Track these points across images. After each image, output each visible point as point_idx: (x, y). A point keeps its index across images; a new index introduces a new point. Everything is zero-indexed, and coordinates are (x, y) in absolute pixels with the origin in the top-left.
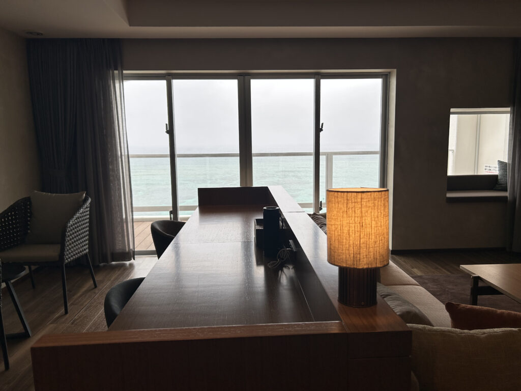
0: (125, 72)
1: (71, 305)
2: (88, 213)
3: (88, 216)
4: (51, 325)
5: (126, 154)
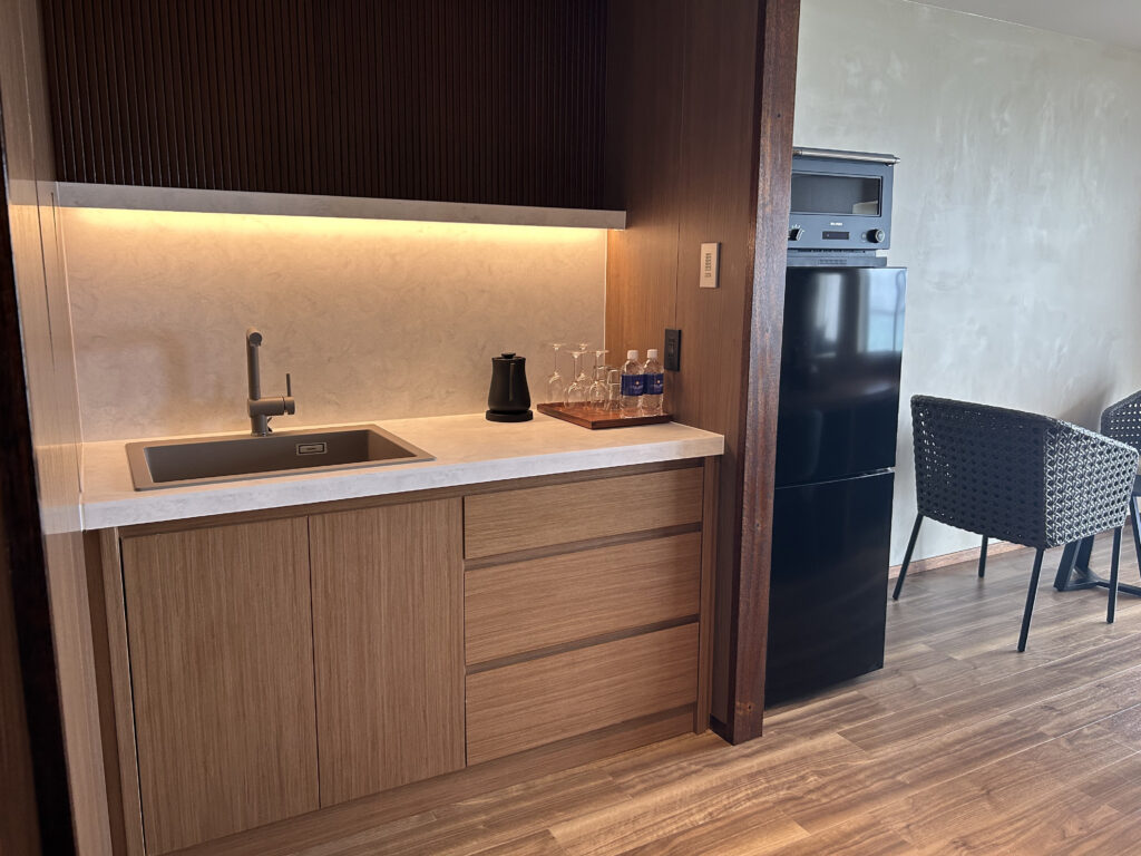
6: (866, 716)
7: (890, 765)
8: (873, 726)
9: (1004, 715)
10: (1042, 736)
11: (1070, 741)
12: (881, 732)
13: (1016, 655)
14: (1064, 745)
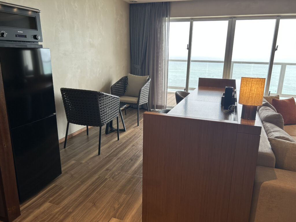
0: (170, 18)
1: (140, 123)
2: (149, 85)
3: (149, 87)
4: (133, 129)
5: (167, 59)
6: (58, 192)
7: (66, 207)
8: (60, 195)
9: (96, 176)
10: (106, 179)
11: (113, 178)
12: (63, 196)
13: (98, 156)
14: (112, 180)
